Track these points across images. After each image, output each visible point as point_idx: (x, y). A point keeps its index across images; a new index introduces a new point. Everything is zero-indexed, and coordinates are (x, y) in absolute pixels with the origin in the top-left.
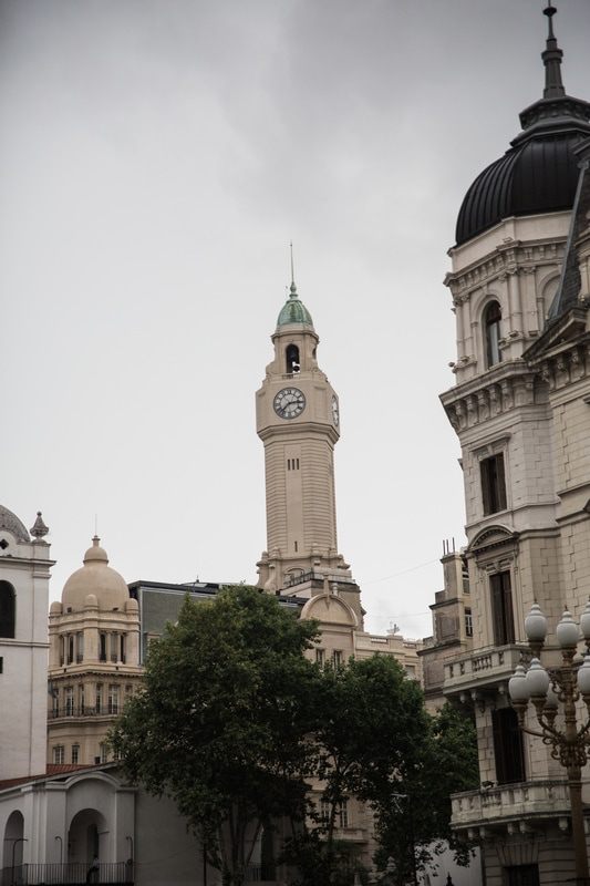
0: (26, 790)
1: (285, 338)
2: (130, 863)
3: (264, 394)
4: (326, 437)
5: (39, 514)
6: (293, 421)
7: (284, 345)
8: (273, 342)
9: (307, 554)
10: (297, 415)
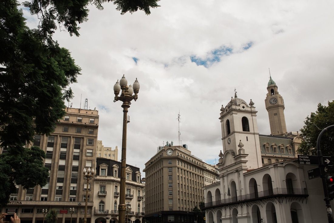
0: (271, 167)
1: (271, 88)
2: (305, 189)
3: (267, 100)
4: (282, 108)
5: (251, 100)
6: (275, 105)
7: (270, 89)
8: (267, 89)
9: (281, 134)
10: (275, 104)
